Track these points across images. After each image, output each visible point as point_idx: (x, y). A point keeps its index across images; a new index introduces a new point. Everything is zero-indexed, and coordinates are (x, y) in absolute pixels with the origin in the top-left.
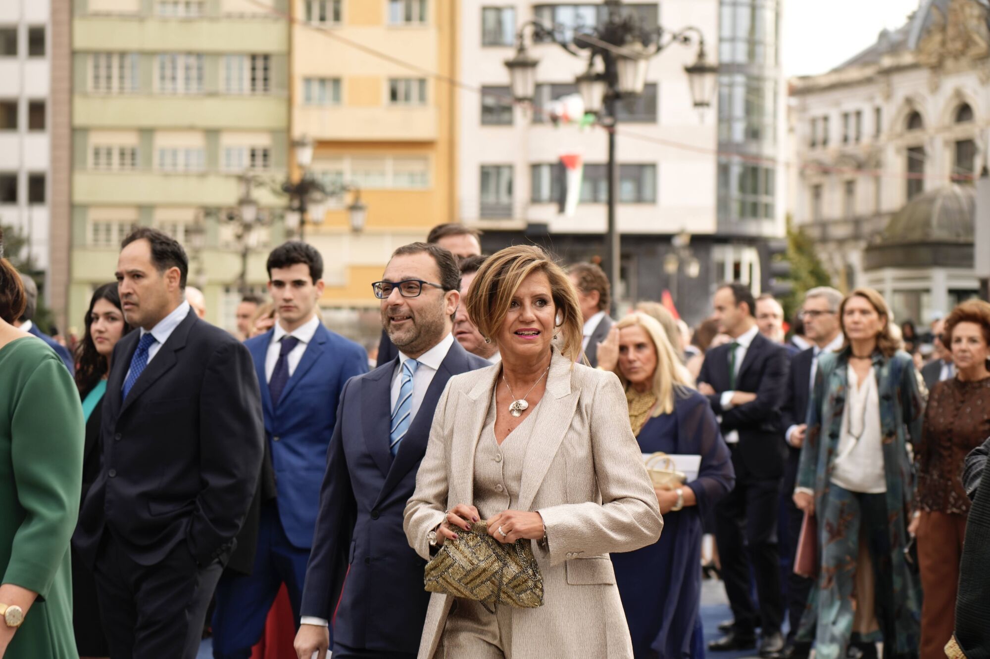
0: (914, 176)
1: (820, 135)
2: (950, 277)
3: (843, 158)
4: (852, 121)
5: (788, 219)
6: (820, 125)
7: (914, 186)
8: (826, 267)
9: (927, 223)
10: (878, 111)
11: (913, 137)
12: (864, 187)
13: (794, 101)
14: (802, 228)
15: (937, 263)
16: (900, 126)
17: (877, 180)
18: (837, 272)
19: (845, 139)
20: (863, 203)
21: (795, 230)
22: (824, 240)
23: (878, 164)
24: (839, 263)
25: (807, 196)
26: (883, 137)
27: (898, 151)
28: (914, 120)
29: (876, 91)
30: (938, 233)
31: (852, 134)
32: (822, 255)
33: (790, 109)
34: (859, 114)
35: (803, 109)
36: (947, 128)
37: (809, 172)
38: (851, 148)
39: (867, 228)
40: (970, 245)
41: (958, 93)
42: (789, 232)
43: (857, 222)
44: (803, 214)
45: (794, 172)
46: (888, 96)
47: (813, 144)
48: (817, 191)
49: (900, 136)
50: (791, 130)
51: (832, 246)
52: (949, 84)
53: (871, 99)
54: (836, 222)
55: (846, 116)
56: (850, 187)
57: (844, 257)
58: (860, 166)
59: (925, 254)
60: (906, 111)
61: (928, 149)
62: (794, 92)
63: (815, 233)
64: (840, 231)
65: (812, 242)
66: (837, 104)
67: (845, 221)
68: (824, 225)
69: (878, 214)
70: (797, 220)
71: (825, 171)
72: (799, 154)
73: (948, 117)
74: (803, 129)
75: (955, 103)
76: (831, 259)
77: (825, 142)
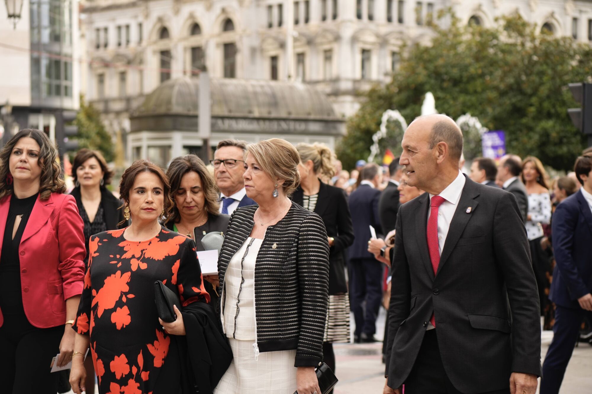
0: (165, 70)
1: (102, 41)
2: (184, 138)
3: (118, 57)
4: (124, 31)
5: (81, 97)
6: (102, 34)
7: (165, 76)
8: (108, 129)
9: (169, 102)
10: (140, 25)
11: (163, 45)
12: (132, 77)
13: (84, 16)
14: (91, 103)
15: (176, 128)
16: (155, 36)
17: (141, 72)
18: (115, 134)
19: (119, 44)
20: (132, 88)
21: (86, 104)
22: (107, 112)
23: (141, 62)
24: (116, 128)
25: (94, 82)
26: (144, 43)
27: (154, 52)
28: (164, 32)
29: (139, 11)
30: (176, 109)
31: (123, 41)
32: (106, 122)
33: (80, 22)
34: (128, 27)
35: (91, 22)
36: (184, 39)
37: (95, 65)
38: (123, 50)
39: (135, 104)
40: (196, 117)
41: (192, 16)
42: (82, 106)
43: (128, 100)
44: (92, 94)
45: (85, 66)
46: (147, 16)
47: (98, 47)
48: (101, 78)
49: (155, 43)
50: (83, 36)
51: (111, 116)
52: (186, 10)
53: (136, 17)
54: (114, 100)
55: (119, 28)
56: (123, 76)
57: (120, 124)
58: (129, 63)
59: (168, 122)
60: (158, 26)
61: (174, 53)
62: (83, 10)
63: (100, 107)
64: (117, 106)
65: (98, 113)
66: (113, 20)
67: (120, 99)
68: (106, 101)
69: (141, 95)
70: (87, 99)
71: (107, 65)
72: (88, 53)
73: (186, 32)
74: (91, 35)
75: (189, 22)
76: (111, 125)
77: (106, 45)
